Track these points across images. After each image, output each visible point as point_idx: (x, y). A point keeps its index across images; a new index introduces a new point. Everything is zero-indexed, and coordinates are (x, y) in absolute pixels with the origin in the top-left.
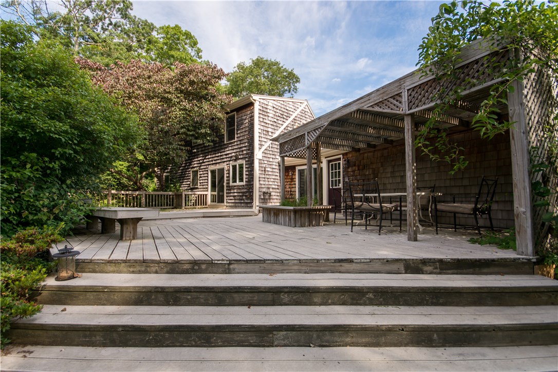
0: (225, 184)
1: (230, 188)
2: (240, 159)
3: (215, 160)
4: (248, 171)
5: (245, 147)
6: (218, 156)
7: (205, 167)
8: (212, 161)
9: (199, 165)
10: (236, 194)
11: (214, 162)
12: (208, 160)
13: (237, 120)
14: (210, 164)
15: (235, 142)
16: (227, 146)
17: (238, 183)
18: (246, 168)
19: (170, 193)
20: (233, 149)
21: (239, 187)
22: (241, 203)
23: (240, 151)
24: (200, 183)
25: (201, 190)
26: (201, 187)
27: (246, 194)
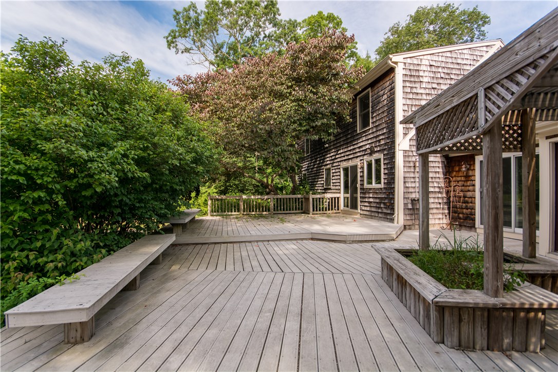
0: (358, 186)
1: (364, 191)
2: (376, 152)
3: (347, 155)
4: (387, 168)
5: (383, 134)
6: (350, 150)
7: (337, 164)
8: (344, 156)
9: (332, 162)
10: (371, 200)
11: (346, 158)
12: (339, 156)
13: (372, 99)
14: (342, 161)
15: (370, 129)
16: (360, 136)
17: (374, 185)
18: (384, 164)
19: (299, 196)
20: (368, 140)
21: (375, 191)
22: (378, 212)
23: (376, 141)
24: (333, 183)
25: (334, 191)
26: (334, 188)
27: (384, 200)
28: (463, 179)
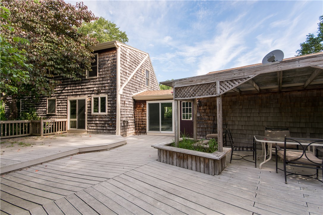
0: (86, 113)
1: (91, 116)
2: (102, 93)
3: (74, 92)
4: (110, 103)
5: (108, 83)
6: (79, 89)
7: (64, 97)
8: (72, 92)
9: (57, 95)
10: (97, 122)
11: (74, 93)
12: (67, 91)
13: (99, 61)
14: (69, 95)
15: (97, 78)
16: (89, 81)
17: (100, 113)
18: (108, 101)
19: (26, 121)
20: (95, 84)
21: (101, 117)
22: (103, 129)
23: (102, 87)
24: (58, 111)
25: (59, 117)
26: (60, 114)
27: (108, 122)
28: (141, 111)
